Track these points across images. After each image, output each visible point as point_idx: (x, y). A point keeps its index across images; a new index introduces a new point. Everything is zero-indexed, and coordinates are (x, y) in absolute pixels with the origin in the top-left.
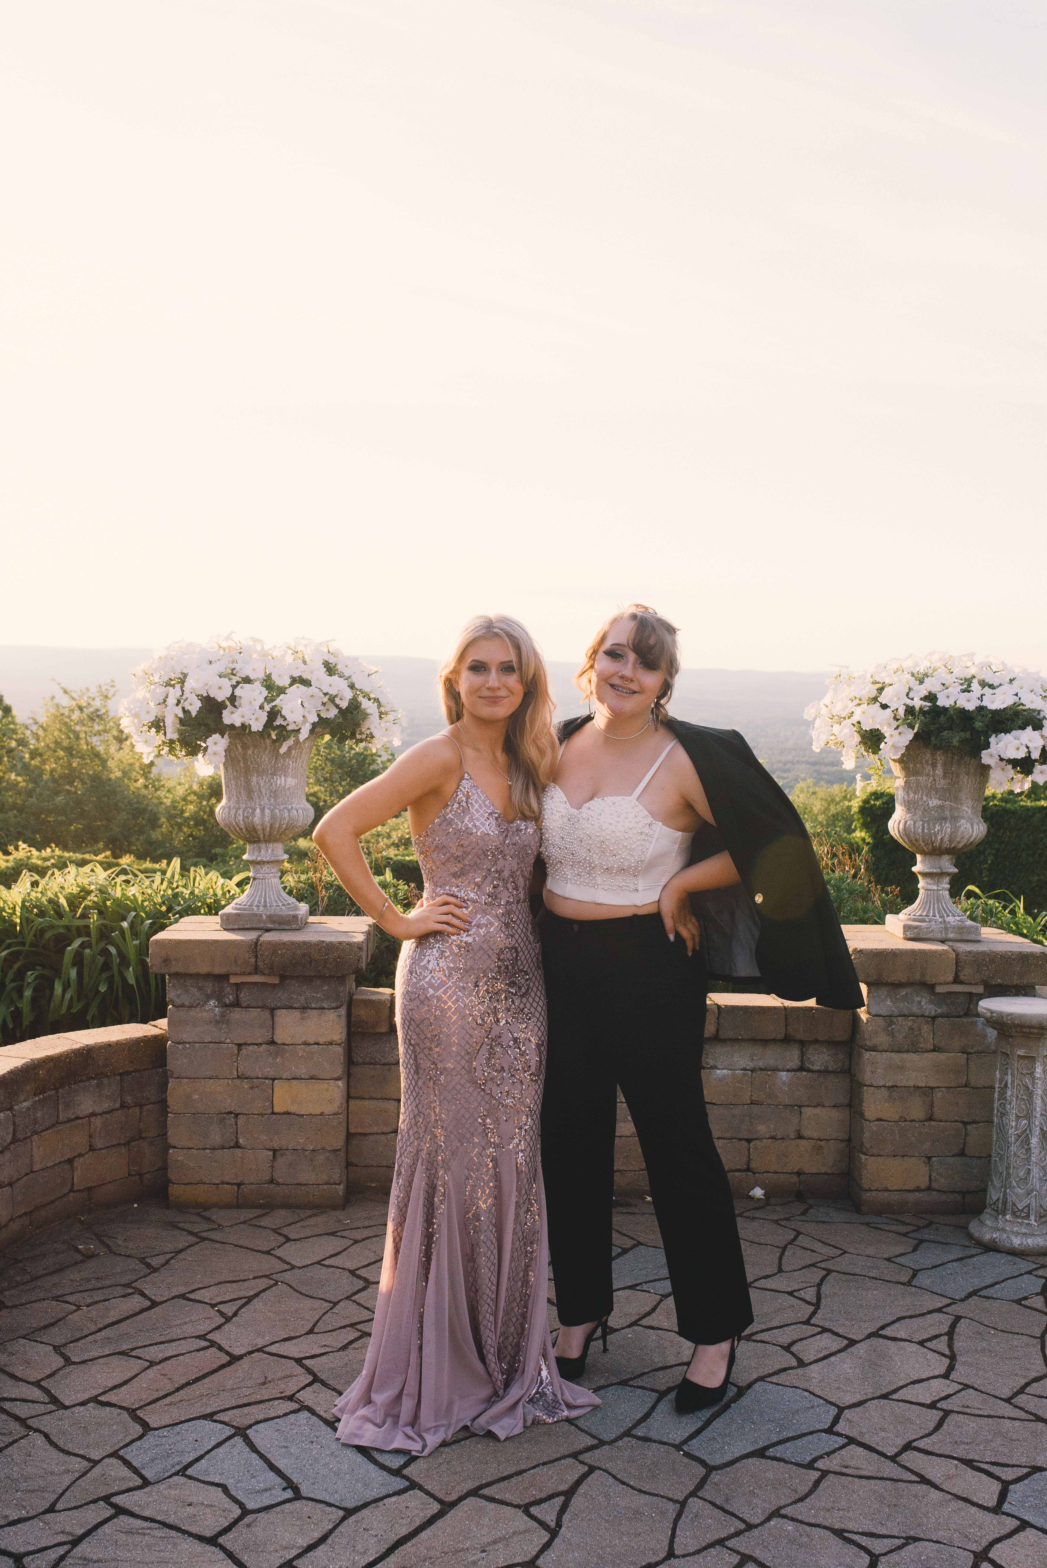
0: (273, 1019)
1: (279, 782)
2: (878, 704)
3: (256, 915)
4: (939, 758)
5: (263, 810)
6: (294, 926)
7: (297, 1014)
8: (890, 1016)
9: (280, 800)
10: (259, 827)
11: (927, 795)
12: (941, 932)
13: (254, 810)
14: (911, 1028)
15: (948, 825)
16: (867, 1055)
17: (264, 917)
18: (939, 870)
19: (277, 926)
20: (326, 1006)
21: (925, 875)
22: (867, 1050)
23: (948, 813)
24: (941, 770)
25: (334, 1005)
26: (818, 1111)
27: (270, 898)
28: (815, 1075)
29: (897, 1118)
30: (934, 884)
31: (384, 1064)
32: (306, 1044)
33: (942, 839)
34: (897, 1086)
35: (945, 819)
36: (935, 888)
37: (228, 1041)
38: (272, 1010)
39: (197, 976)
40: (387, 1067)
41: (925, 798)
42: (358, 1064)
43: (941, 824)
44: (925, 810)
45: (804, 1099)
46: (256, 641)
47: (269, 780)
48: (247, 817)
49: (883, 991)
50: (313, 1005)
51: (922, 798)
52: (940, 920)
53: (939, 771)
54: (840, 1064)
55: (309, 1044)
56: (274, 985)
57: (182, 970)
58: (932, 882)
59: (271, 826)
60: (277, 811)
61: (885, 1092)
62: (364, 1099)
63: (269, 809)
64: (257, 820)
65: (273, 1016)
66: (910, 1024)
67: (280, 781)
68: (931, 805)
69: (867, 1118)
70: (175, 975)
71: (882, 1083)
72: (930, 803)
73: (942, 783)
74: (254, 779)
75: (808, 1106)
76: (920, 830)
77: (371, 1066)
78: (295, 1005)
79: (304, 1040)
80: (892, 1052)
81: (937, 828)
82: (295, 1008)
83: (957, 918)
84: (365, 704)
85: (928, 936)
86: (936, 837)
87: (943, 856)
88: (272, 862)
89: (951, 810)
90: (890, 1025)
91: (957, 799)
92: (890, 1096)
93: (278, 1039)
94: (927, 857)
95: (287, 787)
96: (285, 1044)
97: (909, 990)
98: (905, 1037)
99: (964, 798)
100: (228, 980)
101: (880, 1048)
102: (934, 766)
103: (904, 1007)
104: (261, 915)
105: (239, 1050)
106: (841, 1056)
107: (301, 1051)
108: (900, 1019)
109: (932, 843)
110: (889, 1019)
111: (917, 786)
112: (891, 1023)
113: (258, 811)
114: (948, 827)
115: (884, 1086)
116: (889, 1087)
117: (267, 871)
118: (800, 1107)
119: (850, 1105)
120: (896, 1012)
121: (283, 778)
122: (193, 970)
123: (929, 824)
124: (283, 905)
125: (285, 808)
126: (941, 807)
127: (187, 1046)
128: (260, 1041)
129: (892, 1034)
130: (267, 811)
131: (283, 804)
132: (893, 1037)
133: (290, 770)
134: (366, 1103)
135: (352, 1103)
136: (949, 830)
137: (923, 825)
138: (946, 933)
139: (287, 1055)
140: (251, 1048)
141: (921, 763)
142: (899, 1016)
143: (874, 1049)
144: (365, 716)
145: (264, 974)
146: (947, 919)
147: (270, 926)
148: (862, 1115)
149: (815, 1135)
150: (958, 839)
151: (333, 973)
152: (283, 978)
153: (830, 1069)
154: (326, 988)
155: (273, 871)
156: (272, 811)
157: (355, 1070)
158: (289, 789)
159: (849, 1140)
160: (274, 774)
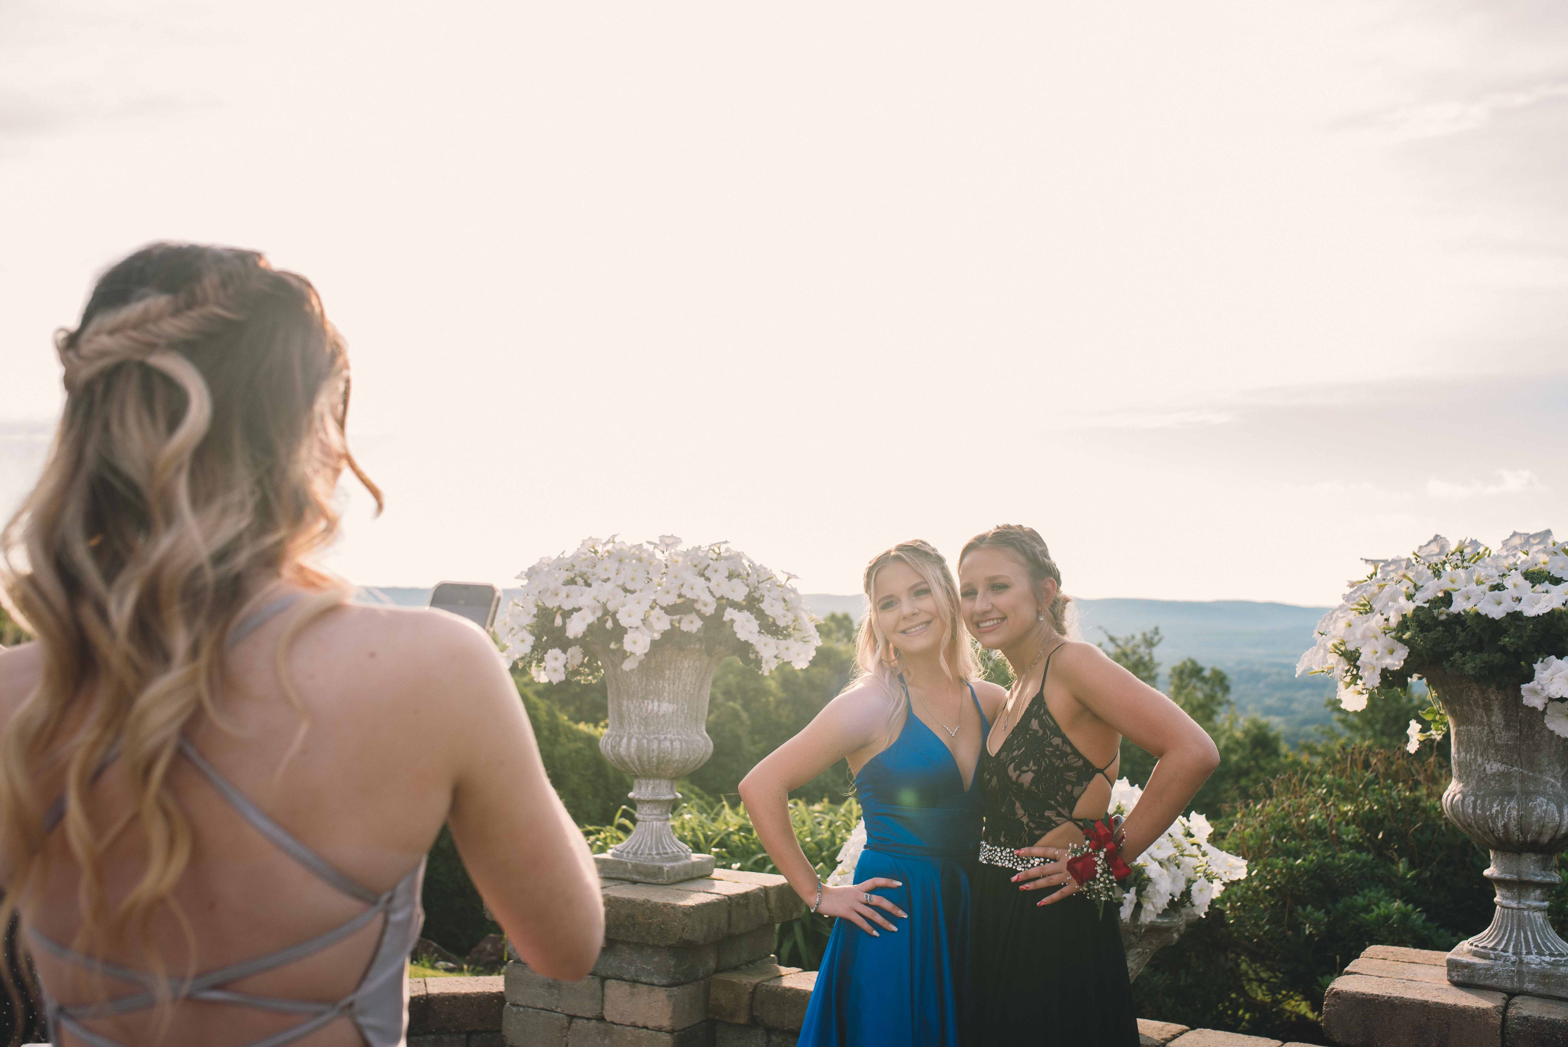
0: (603, 990)
1: (650, 707)
3: (621, 863)
4: (1493, 697)
5: (629, 740)
6: (660, 880)
7: (626, 987)
9: (651, 728)
10: (627, 759)
11: (1482, 755)
12: (1512, 978)
13: (621, 738)
15: (1513, 804)
17: (630, 866)
18: (1515, 877)
19: (642, 879)
20: (656, 982)
21: (1502, 883)
23: (1516, 785)
24: (1500, 716)
25: (664, 982)
27: (646, 844)
30: (1512, 899)
32: (634, 1025)
33: (1505, 826)
35: (1511, 794)
36: (1514, 905)
37: (559, 1010)
38: (604, 979)
41: (1480, 760)
43: (1501, 803)
44: (1480, 780)
47: (640, 705)
48: (614, 747)
50: (643, 979)
51: (1475, 759)
52: (1513, 958)
53: (1497, 718)
55: (638, 1027)
58: (1509, 895)
59: (639, 758)
60: (645, 741)
63: (637, 738)
64: (623, 750)
65: (603, 987)
67: (653, 706)
68: (1489, 772)
72: (1488, 767)
73: (1504, 737)
74: (625, 703)
76: (1470, 811)
78: (625, 977)
79: (632, 1020)
81: (1496, 808)
82: (626, 980)
83: (1547, 959)
85: (1488, 982)
86: (1494, 823)
87: (1525, 855)
89: (1522, 781)
91: (1532, 764)
93: (607, 1016)
94: (1500, 855)
95: (661, 713)
96: (614, 1023)
99: (1545, 761)
102: (1488, 709)
104: (626, 864)
105: (570, 1023)
107: (629, 1034)
109: (1493, 832)
111: (1469, 740)
113: (625, 740)
114: (1513, 809)
117: (648, 812)
121: (656, 703)
123: (1483, 801)
124: (658, 854)
125: (656, 738)
126: (1505, 775)
127: (521, 1009)
128: (589, 1015)
130: (634, 741)
131: (654, 734)
133: (666, 694)
136: (1514, 813)
137: (1475, 802)
138: (1521, 981)
139: (615, 1037)
140: (580, 1022)
141: (1469, 704)
146: (1527, 958)
147: (636, 877)
150: (1535, 828)
151: (656, 942)
152: (611, 941)
154: (656, 959)
155: (655, 812)
156: (639, 741)
158: (664, 716)
160: (645, 697)
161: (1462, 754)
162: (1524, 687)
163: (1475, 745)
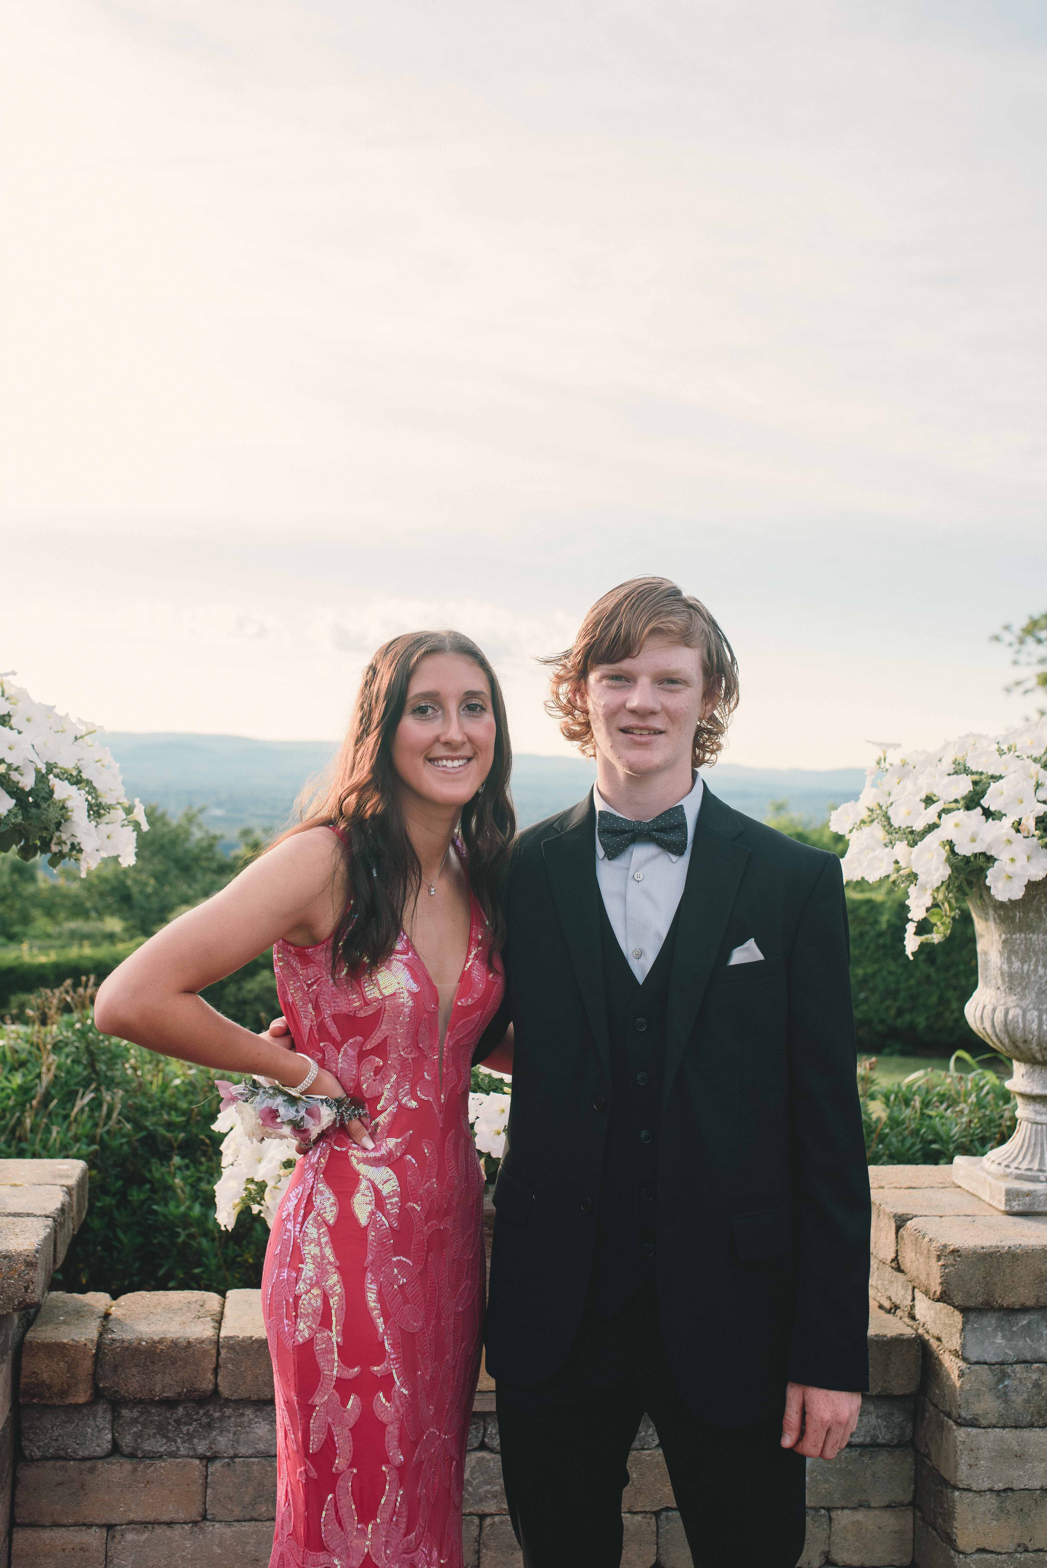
2: (979, 810)
8: (1002, 1363)
14: (1037, 1385)
16: (961, 1434)
21: (1024, 1096)
22: (960, 1425)
26: (860, 1516)
29: (1012, 1547)
31: (84, 1459)
34: (1011, 1489)
40: (88, 1464)
42: (33, 1460)
45: (837, 1496)
49: (990, 1321)
51: (1036, 970)
54: (896, 1432)
61: (991, 1501)
62: (43, 1526)
66: (1035, 1376)
69: (961, 1548)
71: (986, 1486)
75: (843, 1508)
76: (1035, 1026)
77: (59, 1464)
80: (1004, 1427)
84: (62, 790)
90: (1000, 1381)
92: (1001, 1509)
97: (1034, 1317)
98: (1027, 1401)
101: (984, 1423)
103: (1025, 1346)
106: (898, 1418)
108: (1018, 1367)
110: (1000, 1368)
111: (1027, 950)
112: (1004, 1376)
115: (991, 1490)
116: (998, 1492)
118: (829, 1509)
119: (914, 1504)
120: (1011, 1355)
129: (1004, 1397)
132: (1006, 1401)
134: (46, 1535)
135: (21, 1537)
141: (1038, 911)
142: (1017, 1363)
143: (973, 1423)
144: (63, 813)
148: (949, 1540)
153: (880, 1440)
157: (28, 1474)
161: (1017, 965)
163: (1036, 954)
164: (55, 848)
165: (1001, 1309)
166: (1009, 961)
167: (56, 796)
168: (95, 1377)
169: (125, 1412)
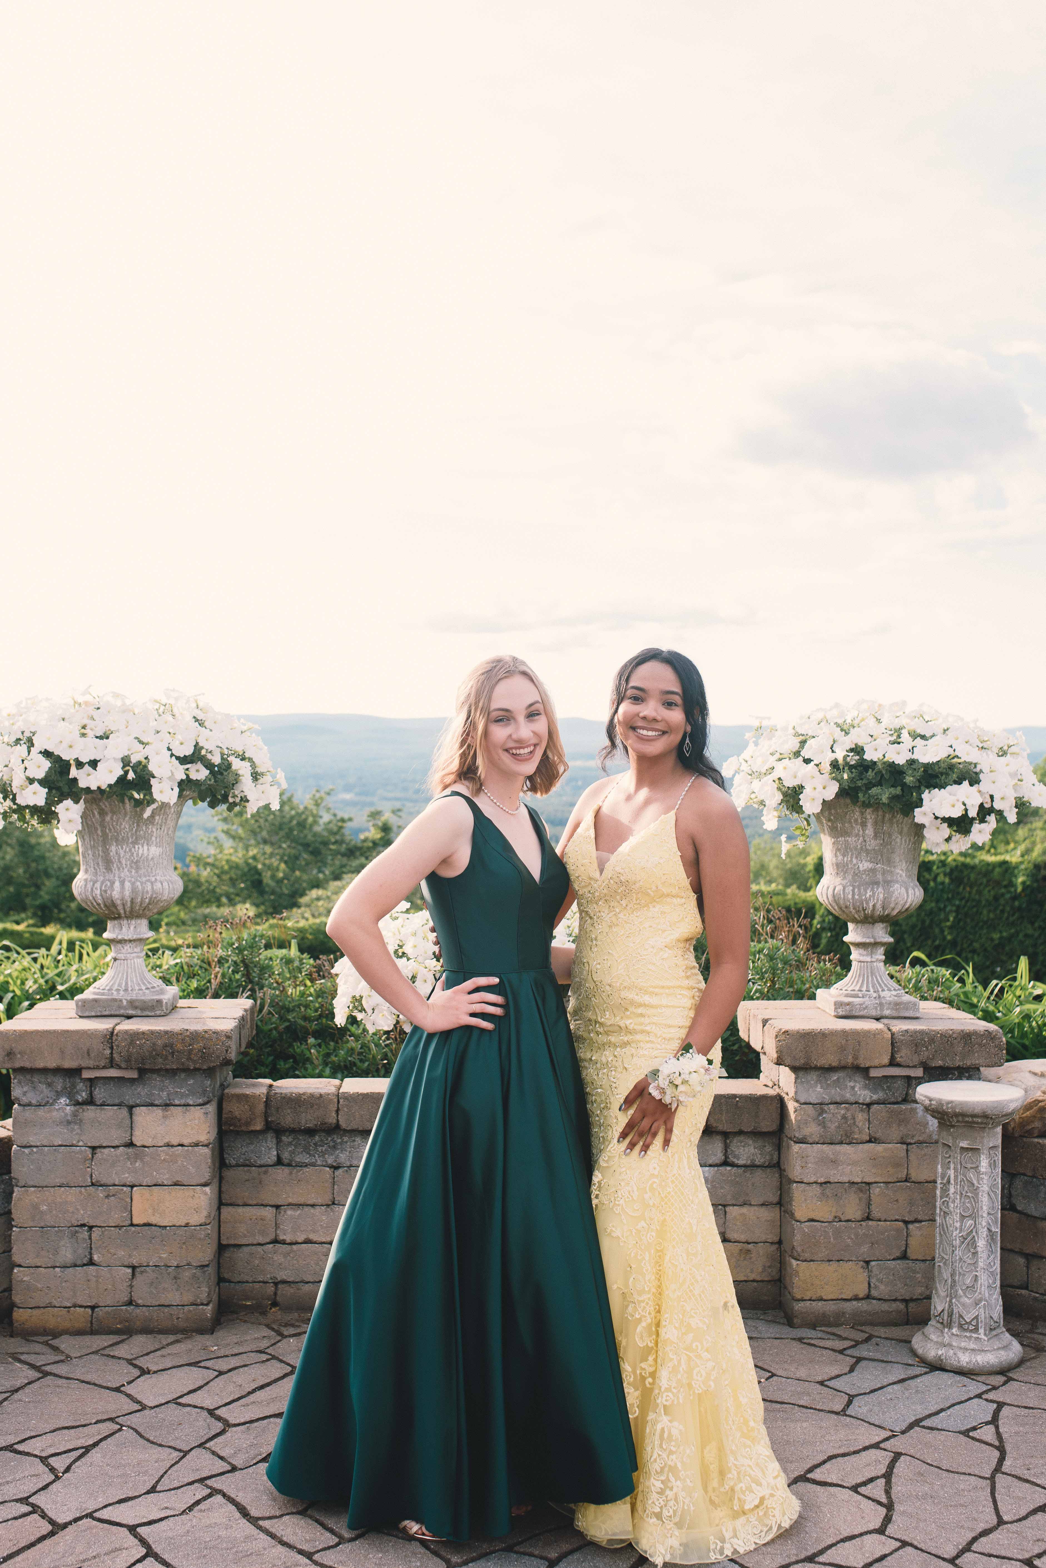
0: (131, 1118)
1: (141, 852)
2: (801, 759)
3: (115, 1000)
4: (868, 817)
5: (122, 883)
6: (158, 1013)
7: (158, 1112)
8: (821, 1104)
9: (141, 872)
10: (119, 902)
11: (857, 858)
12: (876, 1008)
13: (113, 883)
14: (844, 1117)
15: (880, 890)
16: (796, 1148)
17: (125, 1003)
18: (872, 940)
19: (139, 1013)
20: (191, 1103)
21: (858, 945)
22: (796, 1142)
23: (880, 877)
24: (872, 830)
25: (200, 1101)
26: (744, 1210)
27: (132, 981)
28: (740, 1170)
29: (831, 1218)
30: (867, 955)
31: (261, 1166)
32: (168, 1145)
33: (874, 906)
34: (829, 1182)
35: (877, 883)
36: (868, 959)
37: (81, 1143)
38: (131, 1108)
39: (44, 1071)
40: (264, 1169)
41: (855, 861)
42: (231, 1166)
43: (872, 890)
44: (855, 874)
45: (729, 1197)
46: (116, 695)
47: (130, 850)
48: (106, 891)
49: (813, 1076)
50: (177, 1102)
51: (851, 860)
52: (875, 995)
53: (870, 831)
54: (767, 1157)
55: (172, 1146)
56: (132, 1081)
57: (28, 1065)
58: (865, 953)
59: (132, 902)
60: (138, 884)
61: (817, 1189)
62: (238, 1205)
63: (130, 881)
64: (116, 894)
65: (131, 1114)
66: (843, 1112)
67: (141, 850)
68: (861, 869)
69: (798, 1218)
70: (22, 1070)
71: (812, 1180)
72: (861, 866)
73: (872, 844)
74: (113, 848)
75: (734, 1205)
76: (850, 896)
77: (246, 1169)
78: (156, 1102)
79: (166, 1141)
80: (823, 1143)
81: (869, 893)
82: (157, 1106)
83: (894, 993)
84: (237, 764)
85: (861, 1013)
86: (867, 903)
87: (877, 925)
88: (134, 940)
89: (883, 874)
90: (820, 1114)
91: (889, 862)
92: (823, 1194)
93: (137, 1141)
94: (860, 925)
95: (150, 857)
96: (144, 1147)
97: (841, 1074)
98: (839, 1127)
99: (897, 859)
100: (81, 1075)
101: (811, 1141)
102: (864, 825)
103: (836, 1093)
104: (121, 1001)
105: (93, 1154)
106: (769, 1148)
107: (163, 1153)
108: (832, 1106)
109: (864, 910)
110: (820, 1107)
111: (846, 848)
112: (822, 1112)
113: (117, 884)
114: (880, 893)
115: (816, 1183)
116: (821, 1184)
117: (129, 950)
118: (724, 1206)
119: (780, 1203)
120: (827, 1099)
121: (146, 847)
122: (40, 1064)
123: (859, 890)
124: (147, 989)
125: (148, 881)
126: (873, 871)
127: (35, 1150)
128: (116, 1143)
129: (823, 1124)
130: (127, 885)
131: (145, 876)
132: (824, 1127)
133: (154, 839)
134: (240, 1210)
135: (225, 1210)
136: (881, 896)
137: (853, 891)
138: (882, 1010)
139: (147, 1159)
140: (106, 1151)
141: (850, 822)
142: (831, 1104)
143: (803, 1141)
144: (237, 777)
145: (120, 1068)
146: (882, 994)
147: (131, 1012)
148: (792, 1215)
149: (743, 1238)
150: (892, 905)
151: (197, 1066)
152: (142, 1072)
153: (757, 1163)
154: (191, 1082)
155: (136, 950)
156: (133, 884)
157: (228, 1174)
158: (152, 859)
159: (780, 1242)
160: (135, 843)
161: (840, 858)
162: (917, 810)
163: (851, 851)
164: (231, 800)
165: (816, 1068)
166: (836, 856)
167: (234, 767)
168: (266, 1115)
169: (284, 1138)
